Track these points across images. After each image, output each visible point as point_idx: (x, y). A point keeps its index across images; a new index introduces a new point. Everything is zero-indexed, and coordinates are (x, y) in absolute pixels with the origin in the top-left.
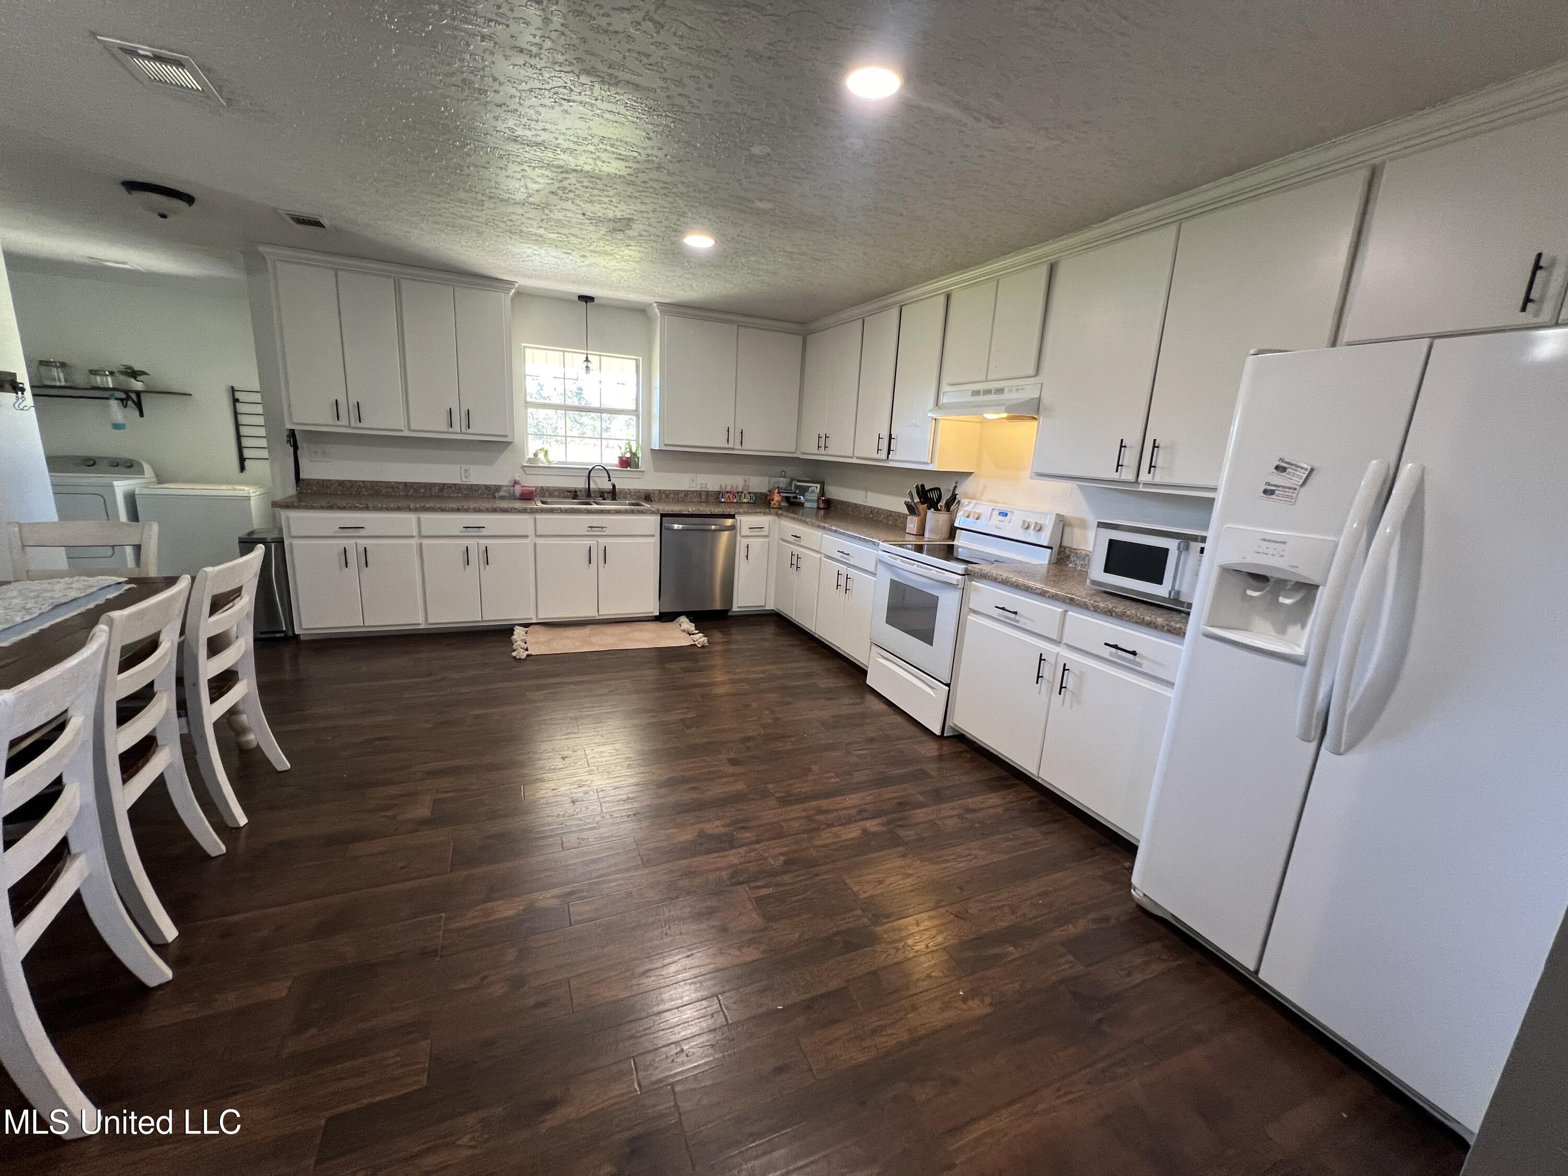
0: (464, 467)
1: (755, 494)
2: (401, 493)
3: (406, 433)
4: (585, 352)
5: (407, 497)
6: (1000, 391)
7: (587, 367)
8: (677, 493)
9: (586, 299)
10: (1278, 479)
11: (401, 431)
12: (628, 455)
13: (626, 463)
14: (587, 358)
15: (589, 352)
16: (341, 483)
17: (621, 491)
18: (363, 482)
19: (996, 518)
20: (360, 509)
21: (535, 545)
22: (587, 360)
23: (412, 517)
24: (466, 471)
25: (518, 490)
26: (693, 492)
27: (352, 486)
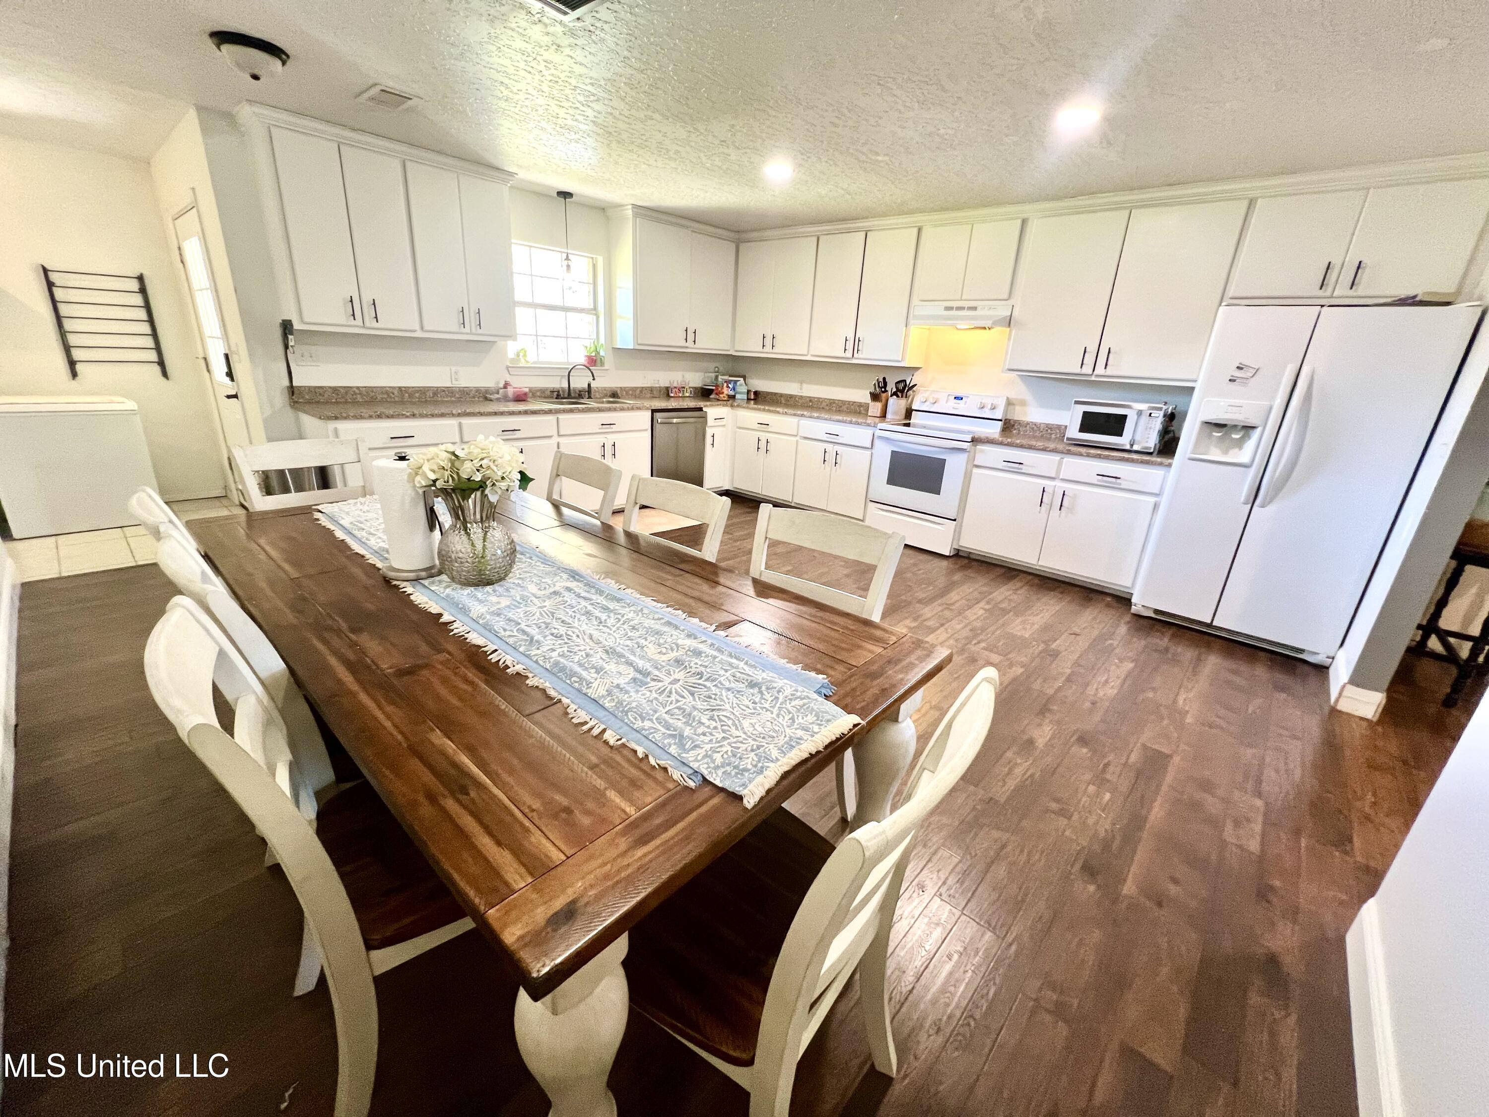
0: (454, 369)
1: (695, 388)
2: (397, 399)
3: (419, 334)
4: (566, 251)
5: (402, 402)
6: (975, 308)
7: (568, 266)
8: (634, 389)
9: (565, 195)
10: (1238, 374)
11: (415, 331)
12: (593, 354)
13: (593, 361)
14: (567, 256)
15: (569, 251)
16: (335, 390)
17: (598, 390)
18: (358, 388)
19: (953, 401)
20: (407, 417)
21: (558, 444)
22: (567, 259)
23: (451, 423)
24: (456, 373)
25: (510, 391)
26: (646, 388)
27: (346, 393)
